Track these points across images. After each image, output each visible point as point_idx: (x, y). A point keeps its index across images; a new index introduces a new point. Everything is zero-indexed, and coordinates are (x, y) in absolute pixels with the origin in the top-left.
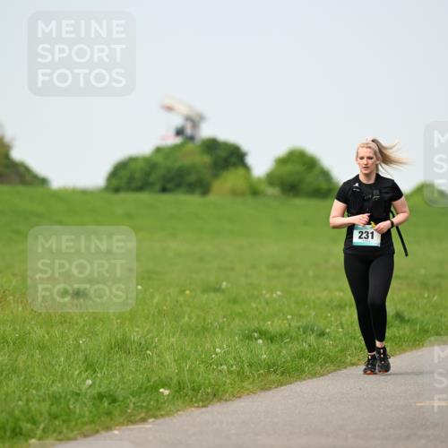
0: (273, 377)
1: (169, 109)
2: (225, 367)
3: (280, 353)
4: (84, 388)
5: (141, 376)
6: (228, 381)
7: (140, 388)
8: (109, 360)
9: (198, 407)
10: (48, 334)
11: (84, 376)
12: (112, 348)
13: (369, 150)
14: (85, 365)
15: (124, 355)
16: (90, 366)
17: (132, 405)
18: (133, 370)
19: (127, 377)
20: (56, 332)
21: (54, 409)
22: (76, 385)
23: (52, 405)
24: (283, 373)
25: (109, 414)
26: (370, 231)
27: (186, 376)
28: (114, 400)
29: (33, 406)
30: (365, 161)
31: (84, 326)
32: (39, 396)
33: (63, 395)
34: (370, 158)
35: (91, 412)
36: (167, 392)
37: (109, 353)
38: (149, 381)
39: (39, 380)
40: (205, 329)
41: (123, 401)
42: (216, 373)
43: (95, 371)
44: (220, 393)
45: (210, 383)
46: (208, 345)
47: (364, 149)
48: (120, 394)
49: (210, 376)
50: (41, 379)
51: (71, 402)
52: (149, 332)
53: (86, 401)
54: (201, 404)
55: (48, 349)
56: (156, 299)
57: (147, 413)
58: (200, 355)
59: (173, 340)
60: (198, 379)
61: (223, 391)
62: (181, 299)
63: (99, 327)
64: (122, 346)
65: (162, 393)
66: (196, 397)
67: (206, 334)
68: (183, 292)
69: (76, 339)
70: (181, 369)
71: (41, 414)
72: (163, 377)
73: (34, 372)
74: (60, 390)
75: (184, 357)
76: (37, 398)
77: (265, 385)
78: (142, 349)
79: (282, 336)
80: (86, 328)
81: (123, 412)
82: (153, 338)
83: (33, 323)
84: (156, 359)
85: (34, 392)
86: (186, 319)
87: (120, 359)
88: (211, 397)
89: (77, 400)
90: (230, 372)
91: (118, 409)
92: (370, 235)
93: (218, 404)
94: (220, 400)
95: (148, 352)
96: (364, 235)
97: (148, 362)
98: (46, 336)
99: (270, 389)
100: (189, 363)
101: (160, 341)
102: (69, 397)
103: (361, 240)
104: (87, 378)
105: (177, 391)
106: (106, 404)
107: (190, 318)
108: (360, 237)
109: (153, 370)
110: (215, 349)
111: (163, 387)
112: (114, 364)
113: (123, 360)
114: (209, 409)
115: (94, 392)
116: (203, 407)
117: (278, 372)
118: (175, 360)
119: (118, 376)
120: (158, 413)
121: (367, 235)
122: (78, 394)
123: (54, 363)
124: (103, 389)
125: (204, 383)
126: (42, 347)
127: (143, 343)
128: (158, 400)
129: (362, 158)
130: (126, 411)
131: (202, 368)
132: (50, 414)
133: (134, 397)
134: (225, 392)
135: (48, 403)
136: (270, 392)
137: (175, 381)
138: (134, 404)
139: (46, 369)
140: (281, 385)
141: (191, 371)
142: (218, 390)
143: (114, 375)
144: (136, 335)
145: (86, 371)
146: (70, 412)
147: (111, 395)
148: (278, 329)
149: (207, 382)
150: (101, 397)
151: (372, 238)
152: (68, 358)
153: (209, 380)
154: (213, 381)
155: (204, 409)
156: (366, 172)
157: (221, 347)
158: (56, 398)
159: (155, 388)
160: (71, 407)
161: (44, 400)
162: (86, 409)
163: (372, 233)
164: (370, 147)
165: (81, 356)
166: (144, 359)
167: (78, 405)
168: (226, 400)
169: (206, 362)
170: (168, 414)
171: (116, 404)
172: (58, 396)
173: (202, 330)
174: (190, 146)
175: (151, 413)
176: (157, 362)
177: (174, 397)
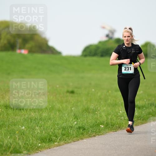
0: (139, 121)
1: (104, 28)
2: (123, 118)
3: (142, 113)
4: (74, 125)
5: (93, 121)
6: (124, 123)
7: (93, 125)
8: (82, 115)
9: (113, 131)
10: (61, 106)
11: (74, 120)
12: (83, 111)
13: (128, 33)
14: (74, 117)
15: (88, 113)
16: (76, 117)
17: (90, 131)
18: (91, 118)
19: (89, 121)
20: (64, 105)
21: (63, 132)
22: (71, 124)
23: (63, 131)
24: (143, 120)
25: (82, 134)
26: (129, 67)
27: (109, 121)
28: (84, 129)
29: (56, 131)
30: (126, 38)
31: (74, 103)
32: (58, 128)
33: (67, 127)
34: (129, 37)
35: (76, 133)
36: (102, 126)
37: (83, 113)
38: (96, 122)
39: (58, 122)
40: (116, 104)
41: (87, 129)
42: (120, 120)
43: (78, 119)
44: (121, 127)
45: (118, 123)
46: (117, 110)
47: (126, 33)
48: (86, 127)
49: (118, 121)
50: (59, 122)
51: (69, 130)
52: (96, 105)
53: (74, 129)
54: (114, 130)
55: (61, 111)
56: (99, 94)
57: (95, 134)
58: (114, 114)
59: (105, 108)
60: (114, 122)
61: (122, 126)
62: (108, 94)
63: (79, 104)
64: (87, 110)
65: (101, 127)
66: (113, 128)
67: (116, 106)
68: (108, 91)
69: (71, 108)
70: (107, 118)
71: (59, 134)
72: (101, 121)
73: (56, 119)
74: (66, 126)
75: (109, 114)
76: (57, 128)
77: (137, 124)
78: (94, 111)
79: (143, 107)
80: (75, 104)
81: (87, 133)
82: (98, 107)
83: (56, 102)
84: (99, 115)
85: (56, 126)
86: (109, 101)
87: (86, 115)
88: (118, 128)
89: (71, 129)
90: (125, 119)
91: (86, 132)
92: (129, 69)
93: (120, 130)
94: (121, 129)
95: (96, 112)
96: (127, 69)
97: (96, 116)
98: (61, 107)
99: (138, 125)
100: (110, 116)
101: (100, 108)
102: (68, 128)
103: (125, 71)
104: (75, 121)
105: (106, 126)
106: (81, 130)
107: (111, 100)
108: (125, 70)
109: (98, 119)
110: (119, 111)
111: (101, 124)
112: (84, 117)
113: (87, 115)
114: (117, 132)
115: (77, 126)
116: (115, 131)
117: (141, 119)
118: (105, 115)
119: (86, 121)
120: (100, 134)
121: (128, 69)
122: (72, 127)
123: (63, 116)
124: (80, 125)
125: (115, 123)
126: (59, 111)
127: (94, 109)
128: (99, 129)
129: (125, 37)
130: (88, 133)
131: (115, 118)
132: (62, 134)
133: (91, 128)
134: (123, 126)
135: (61, 130)
136: (139, 126)
137: (105, 123)
138: (91, 130)
139: (60, 118)
140: (142, 124)
141: (111, 119)
142: (120, 125)
143: (84, 120)
144: (92, 107)
145: (75, 119)
146: (69, 133)
147: (83, 127)
148: (141, 105)
149: (116, 123)
150: (80, 128)
151: (131, 70)
152: (68, 114)
153: (117, 122)
154: (118, 122)
155: (116, 132)
156: (128, 43)
157: (121, 111)
158: (64, 128)
159: (98, 125)
160: (69, 131)
161: (60, 129)
162: (74, 132)
163: (130, 68)
164: (128, 32)
165: (73, 114)
166: (94, 115)
167: (71, 131)
168: (123, 129)
169: (116, 116)
170: (103, 134)
171: (85, 131)
172: (65, 128)
173: (115, 105)
174: (111, 41)
175: (97, 133)
176: (99, 116)
177: (105, 128)
